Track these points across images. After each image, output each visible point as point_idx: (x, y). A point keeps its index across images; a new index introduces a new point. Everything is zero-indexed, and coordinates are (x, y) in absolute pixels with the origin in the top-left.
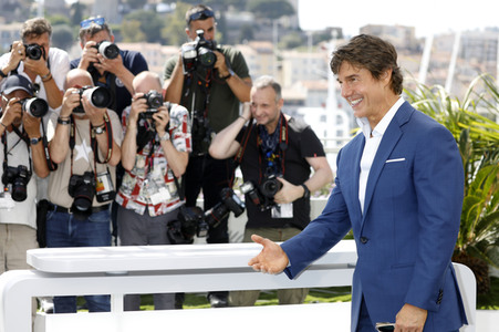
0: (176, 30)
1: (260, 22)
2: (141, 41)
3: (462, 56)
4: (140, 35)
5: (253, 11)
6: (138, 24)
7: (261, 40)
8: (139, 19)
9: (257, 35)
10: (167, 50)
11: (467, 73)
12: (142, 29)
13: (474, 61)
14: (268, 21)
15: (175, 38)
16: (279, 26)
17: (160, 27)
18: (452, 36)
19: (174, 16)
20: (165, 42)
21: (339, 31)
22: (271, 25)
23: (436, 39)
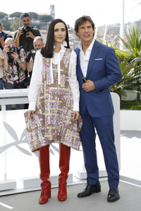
0: (15, 26)
1: (42, 23)
3: (108, 33)
5: (40, 20)
7: (43, 29)
9: (41, 27)
11: (109, 38)
13: (112, 35)
15: (14, 29)
17: (9, 25)
18: (105, 27)
19: (14, 21)
23: (99, 28)
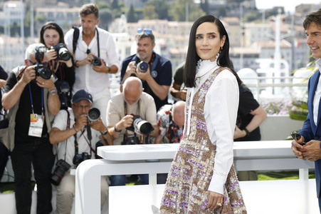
0: (178, 11)
2: (155, 18)
4: (155, 15)
6: (153, 8)
7: (231, 16)
8: (154, 5)
9: (228, 13)
10: (172, 24)
12: (156, 11)
14: (235, 4)
16: (243, 7)
17: (167, 9)
20: (170, 19)
21: (282, 8)
22: (238, 6)
